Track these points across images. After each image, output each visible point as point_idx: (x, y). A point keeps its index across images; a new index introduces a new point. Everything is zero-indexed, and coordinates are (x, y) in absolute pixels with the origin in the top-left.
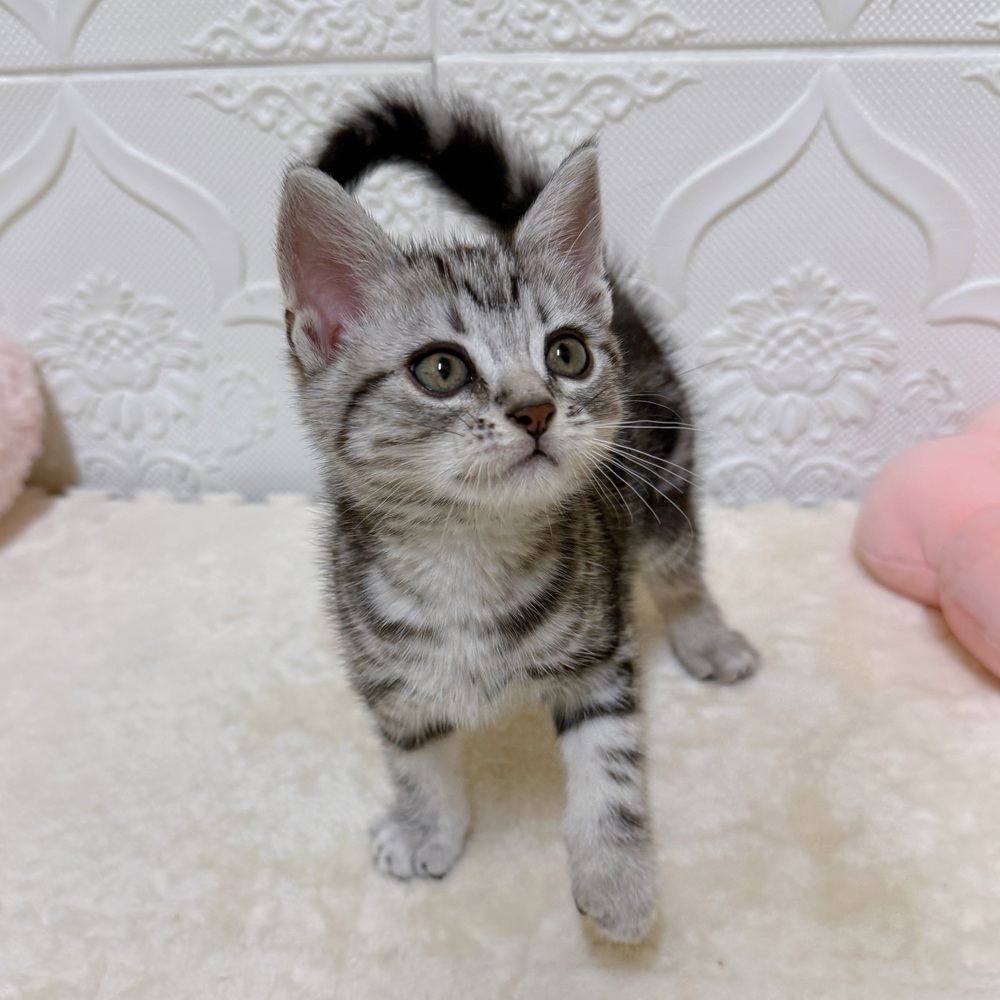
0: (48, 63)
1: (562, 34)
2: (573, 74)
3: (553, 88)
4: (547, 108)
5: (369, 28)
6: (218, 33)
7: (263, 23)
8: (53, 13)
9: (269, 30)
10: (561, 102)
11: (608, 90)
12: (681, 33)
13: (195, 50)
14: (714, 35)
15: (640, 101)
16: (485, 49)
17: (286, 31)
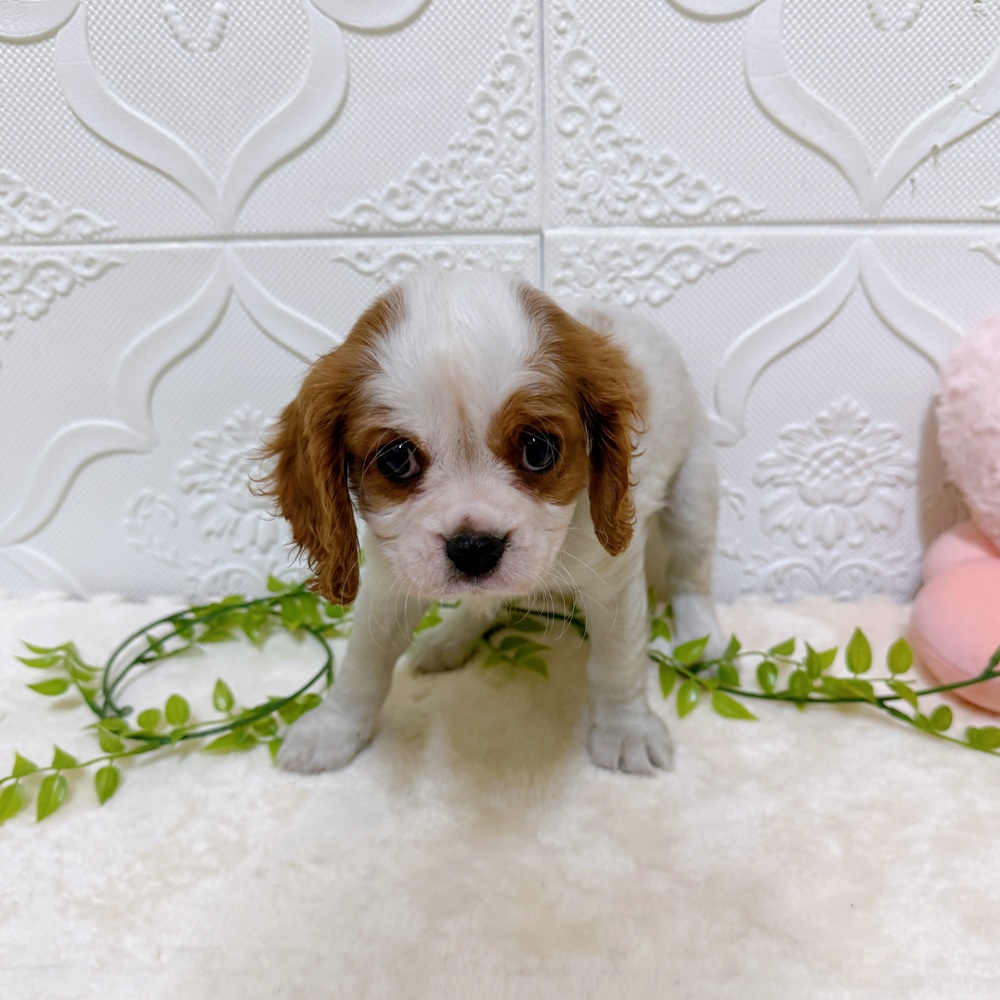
0: (213, 232)
1: (650, 212)
2: (657, 245)
3: (640, 256)
4: (635, 273)
5: (490, 206)
6: (362, 209)
7: (399, 202)
8: (220, 192)
9: (405, 207)
10: (646, 268)
11: (685, 258)
12: (746, 211)
13: (341, 222)
14: (771, 213)
15: (711, 266)
16: (584, 225)
17: (420, 209)
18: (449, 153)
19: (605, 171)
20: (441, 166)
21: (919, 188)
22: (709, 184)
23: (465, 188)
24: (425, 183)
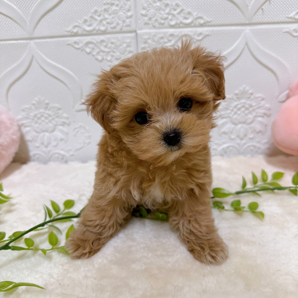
0: (26, 37)
1: (173, 23)
2: (176, 34)
3: (170, 38)
4: (169, 44)
5: (118, 24)
6: (75, 27)
7: (88, 23)
8: (28, 23)
9: (90, 25)
10: (173, 42)
12: (205, 22)
13: (69, 31)
14: (214, 22)
15: (195, 41)
16: (151, 28)
17: (95, 26)
18: (104, 6)
19: (157, 9)
20: (101, 11)
21: (265, 12)
22: (192, 12)
23: (109, 18)
24: (96, 17)
